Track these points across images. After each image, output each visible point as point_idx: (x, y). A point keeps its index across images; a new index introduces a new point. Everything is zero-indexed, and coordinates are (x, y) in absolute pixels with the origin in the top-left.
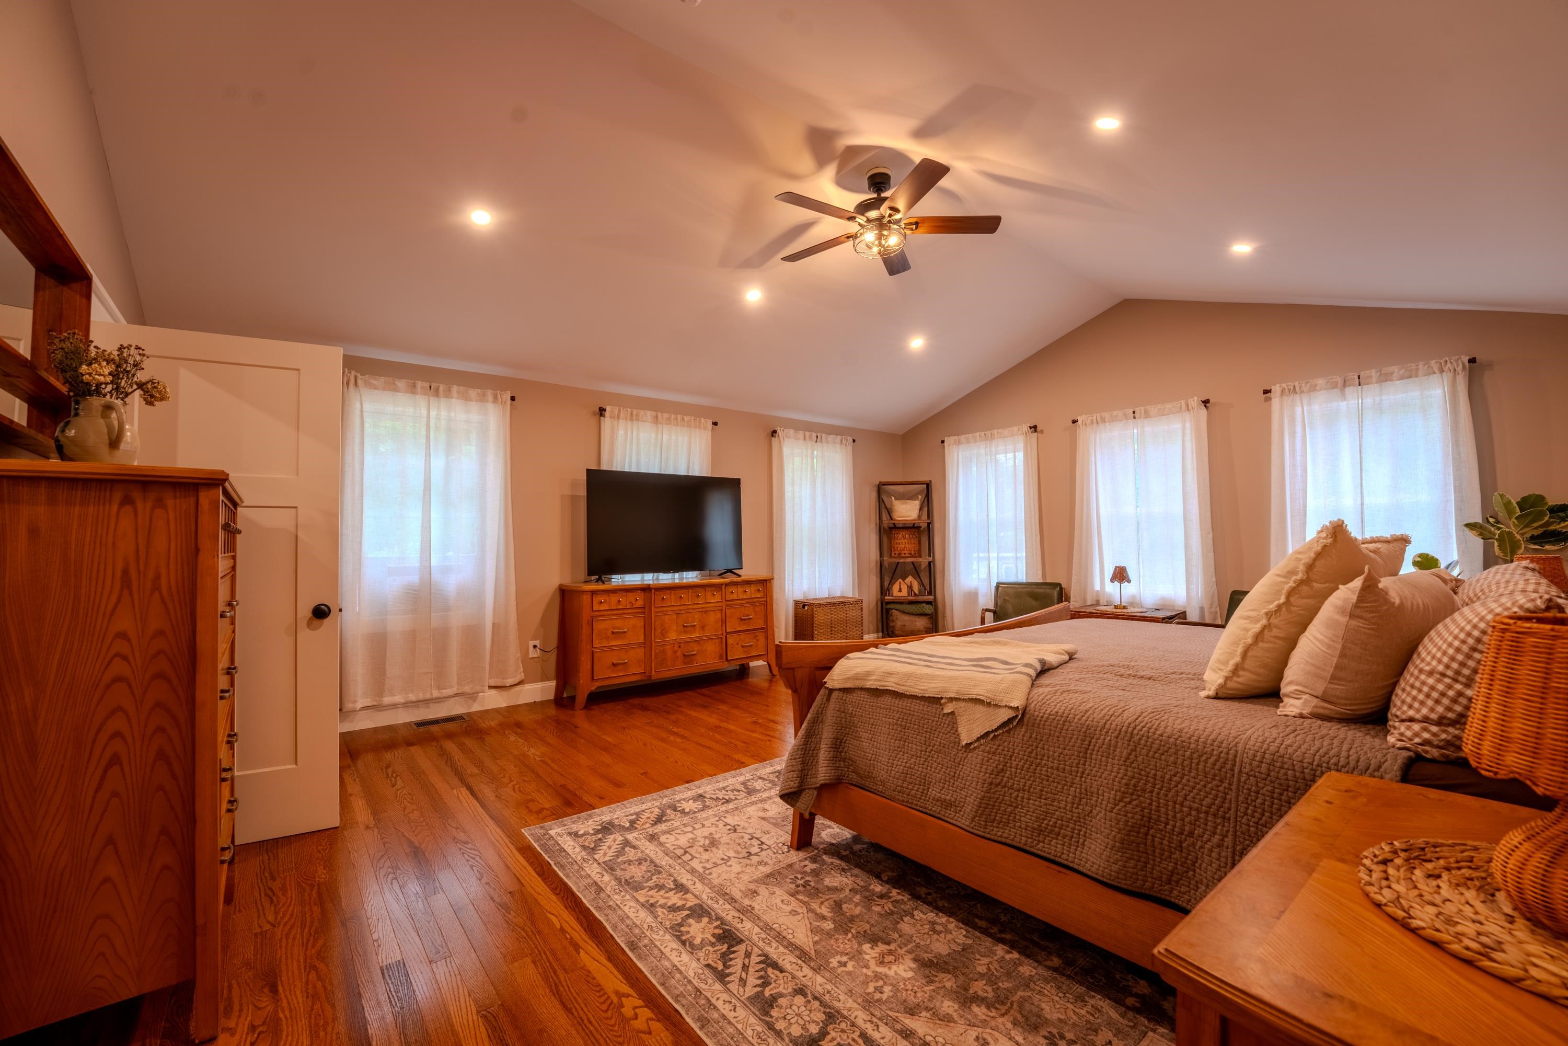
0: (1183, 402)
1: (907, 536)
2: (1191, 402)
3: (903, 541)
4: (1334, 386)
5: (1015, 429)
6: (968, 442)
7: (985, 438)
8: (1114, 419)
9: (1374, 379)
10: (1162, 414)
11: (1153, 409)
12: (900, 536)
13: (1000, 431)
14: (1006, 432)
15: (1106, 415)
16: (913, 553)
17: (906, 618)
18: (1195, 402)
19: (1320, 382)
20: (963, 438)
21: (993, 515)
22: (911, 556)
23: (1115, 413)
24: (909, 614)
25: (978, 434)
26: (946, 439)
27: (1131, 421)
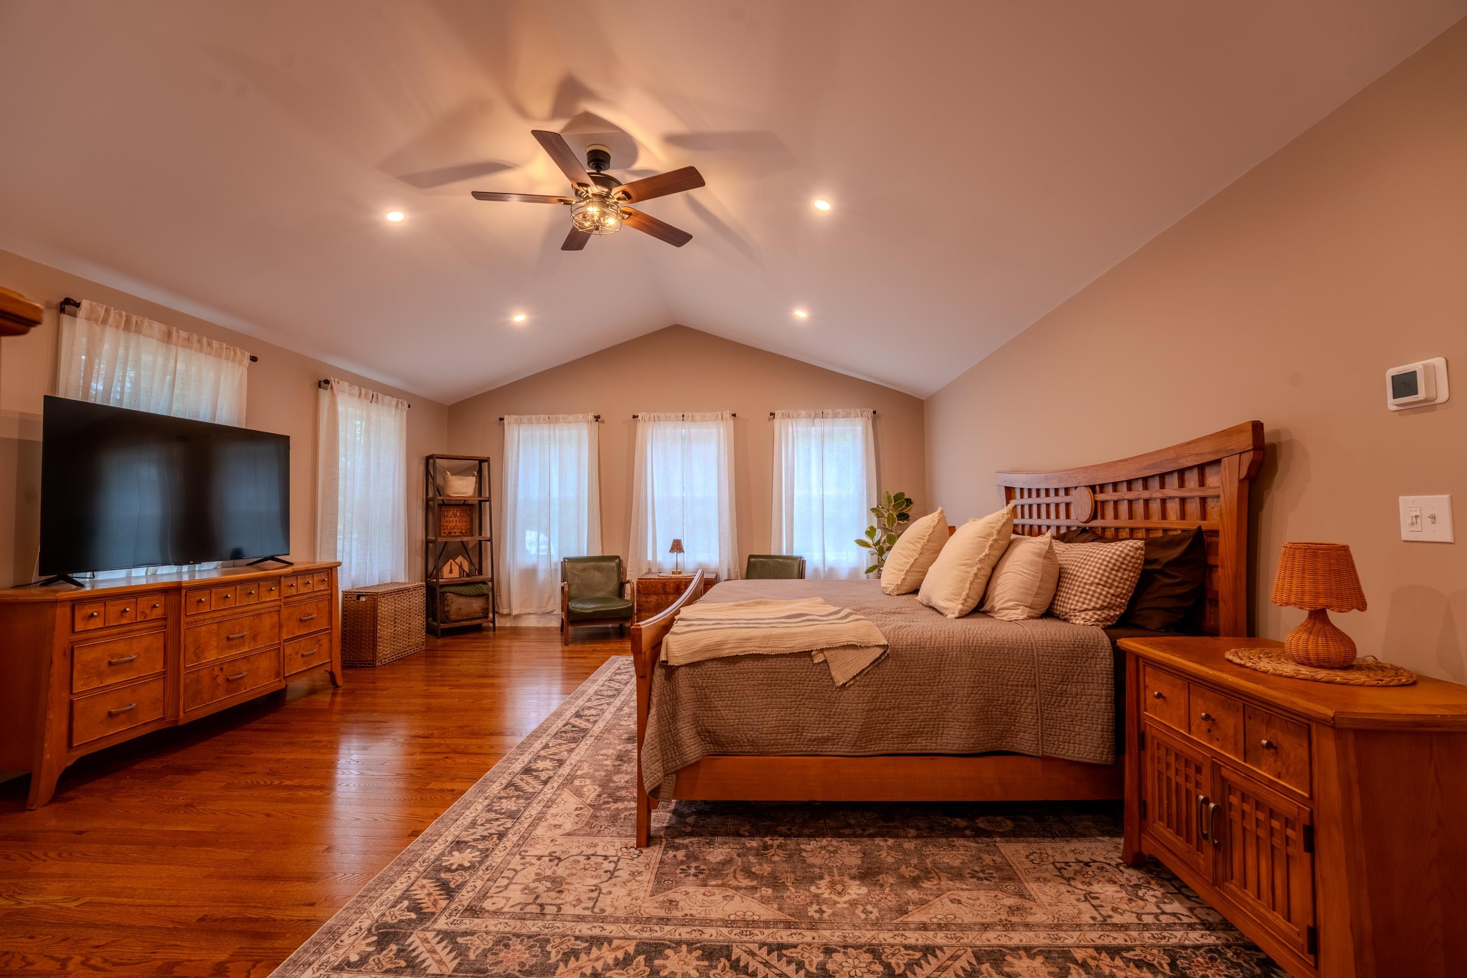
0: (719, 413)
1: (458, 514)
2: (725, 413)
3: (454, 519)
4: (809, 416)
5: (580, 416)
6: (530, 422)
7: (550, 421)
8: (668, 419)
9: (830, 415)
10: (703, 420)
11: (698, 416)
12: (451, 514)
13: (565, 416)
14: (571, 418)
15: (662, 415)
16: (464, 531)
17: (462, 600)
18: (727, 414)
19: (803, 412)
20: (525, 418)
21: (555, 494)
22: (462, 534)
23: (668, 414)
24: (465, 596)
25: (542, 416)
26: (506, 417)
27: (680, 423)
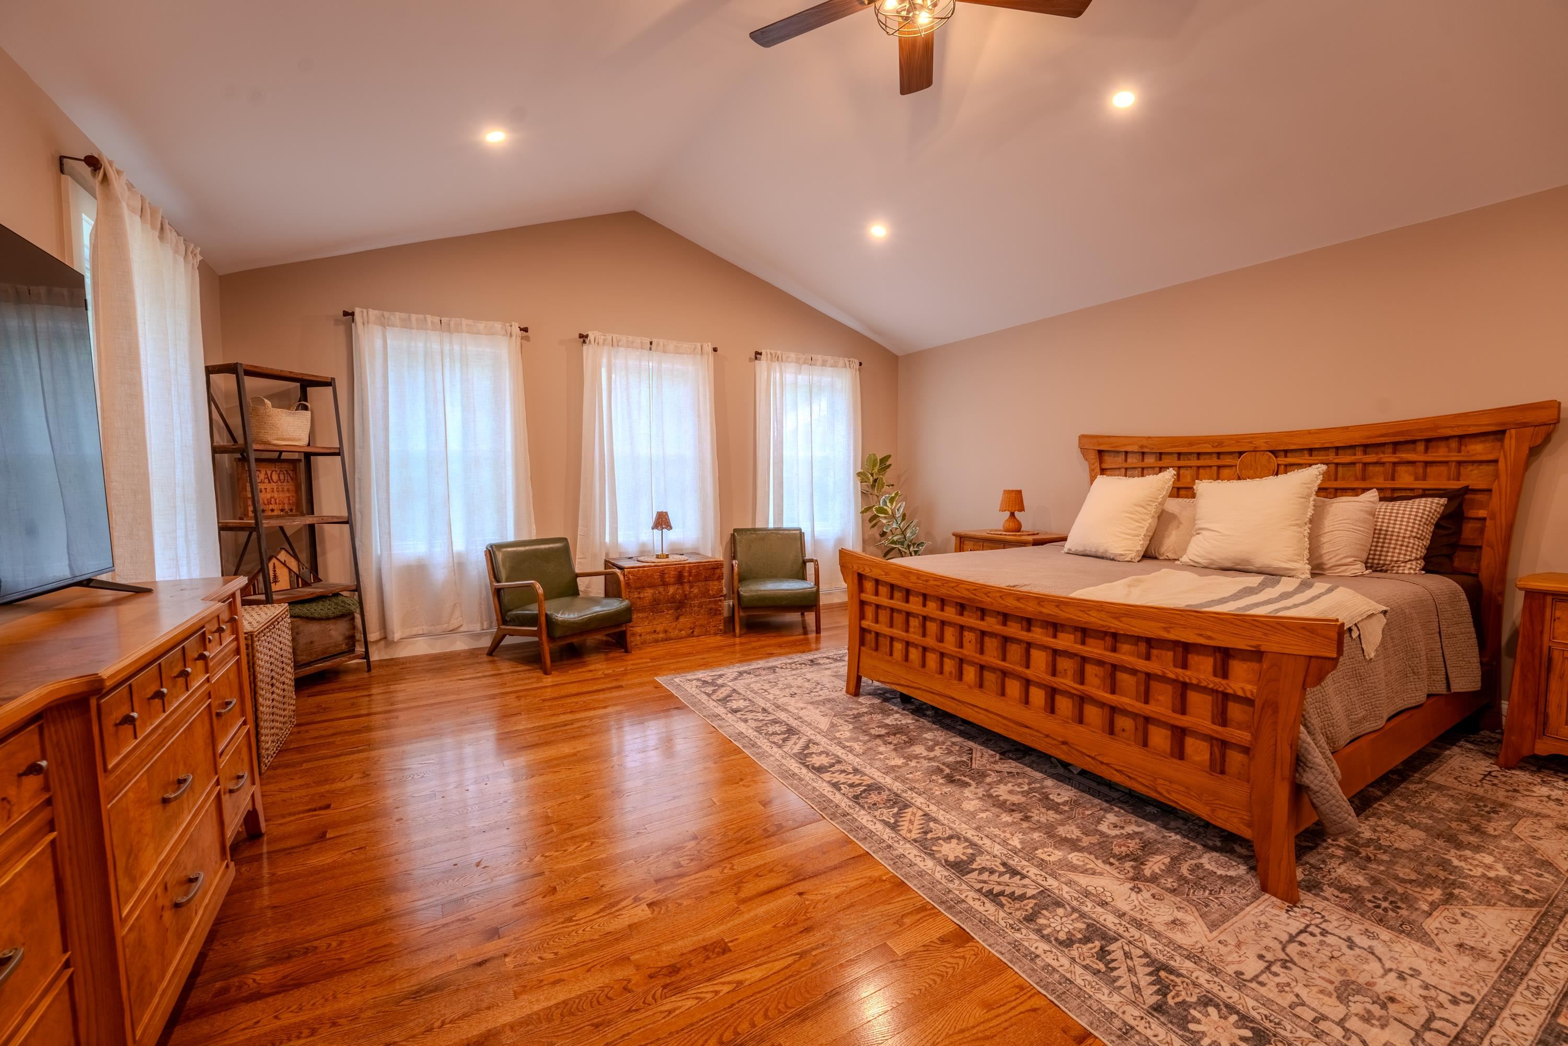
0: (699, 345)
1: (275, 477)
2: (705, 346)
3: (269, 486)
4: (797, 361)
5: (498, 326)
6: (406, 325)
7: (442, 327)
8: (629, 345)
9: (819, 362)
10: (677, 352)
11: (671, 345)
12: (262, 476)
13: (470, 322)
14: (481, 326)
15: (624, 338)
16: (287, 507)
17: (314, 628)
18: (708, 348)
19: (793, 355)
20: (397, 316)
22: (285, 514)
23: (631, 338)
24: (320, 619)
25: (429, 318)
26: (357, 311)
27: (646, 352)
